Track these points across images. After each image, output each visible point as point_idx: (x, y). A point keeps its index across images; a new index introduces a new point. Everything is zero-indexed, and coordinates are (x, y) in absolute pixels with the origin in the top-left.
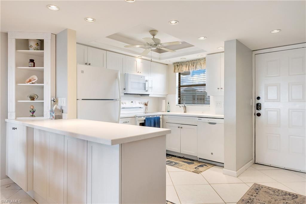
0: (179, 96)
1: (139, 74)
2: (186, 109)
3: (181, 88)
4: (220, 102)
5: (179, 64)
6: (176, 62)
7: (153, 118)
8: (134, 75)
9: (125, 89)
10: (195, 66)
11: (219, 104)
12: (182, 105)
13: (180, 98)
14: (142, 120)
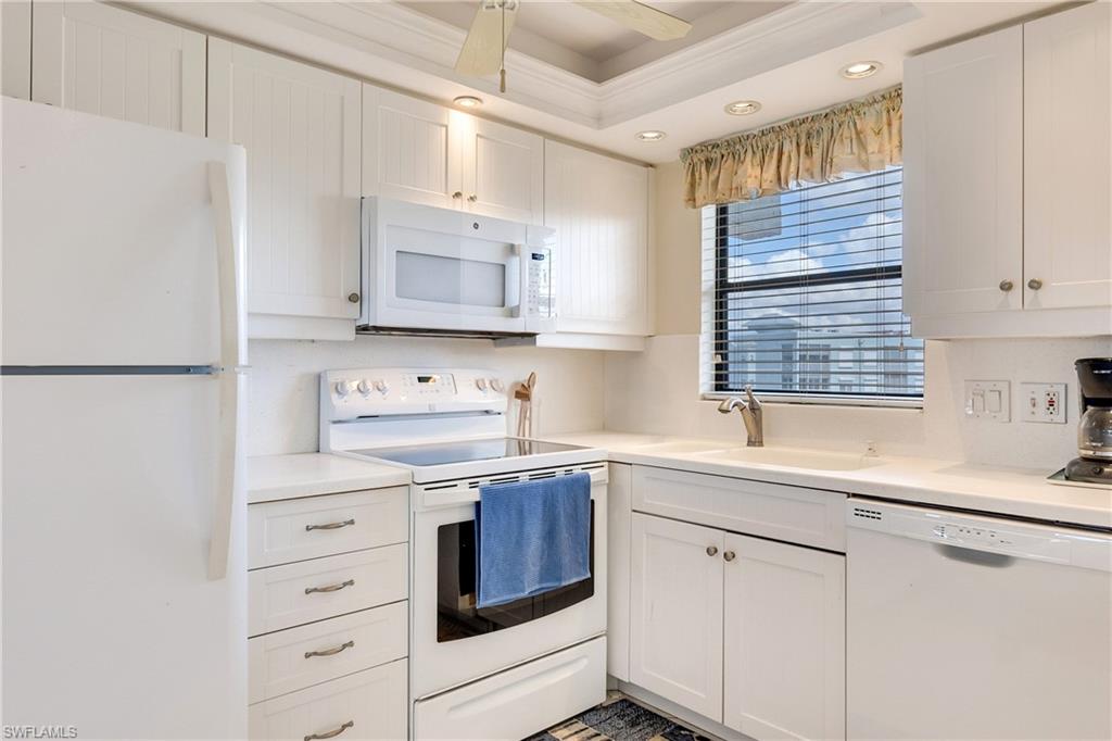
0: (721, 345)
1: (462, 206)
2: (758, 422)
3: (730, 295)
4: (1003, 387)
5: (716, 154)
6: (701, 144)
7: (537, 485)
8: (433, 208)
9: (355, 298)
10: (817, 153)
11: (992, 398)
12: (737, 398)
13: (724, 357)
14: (463, 506)
